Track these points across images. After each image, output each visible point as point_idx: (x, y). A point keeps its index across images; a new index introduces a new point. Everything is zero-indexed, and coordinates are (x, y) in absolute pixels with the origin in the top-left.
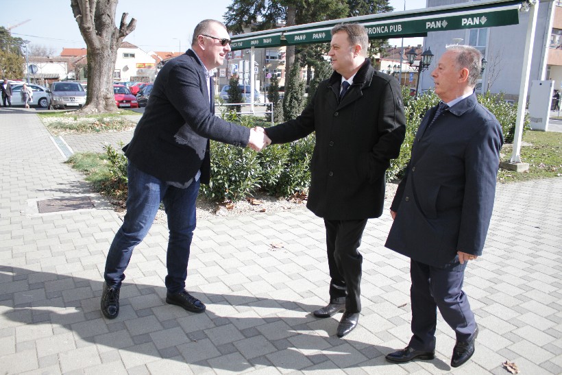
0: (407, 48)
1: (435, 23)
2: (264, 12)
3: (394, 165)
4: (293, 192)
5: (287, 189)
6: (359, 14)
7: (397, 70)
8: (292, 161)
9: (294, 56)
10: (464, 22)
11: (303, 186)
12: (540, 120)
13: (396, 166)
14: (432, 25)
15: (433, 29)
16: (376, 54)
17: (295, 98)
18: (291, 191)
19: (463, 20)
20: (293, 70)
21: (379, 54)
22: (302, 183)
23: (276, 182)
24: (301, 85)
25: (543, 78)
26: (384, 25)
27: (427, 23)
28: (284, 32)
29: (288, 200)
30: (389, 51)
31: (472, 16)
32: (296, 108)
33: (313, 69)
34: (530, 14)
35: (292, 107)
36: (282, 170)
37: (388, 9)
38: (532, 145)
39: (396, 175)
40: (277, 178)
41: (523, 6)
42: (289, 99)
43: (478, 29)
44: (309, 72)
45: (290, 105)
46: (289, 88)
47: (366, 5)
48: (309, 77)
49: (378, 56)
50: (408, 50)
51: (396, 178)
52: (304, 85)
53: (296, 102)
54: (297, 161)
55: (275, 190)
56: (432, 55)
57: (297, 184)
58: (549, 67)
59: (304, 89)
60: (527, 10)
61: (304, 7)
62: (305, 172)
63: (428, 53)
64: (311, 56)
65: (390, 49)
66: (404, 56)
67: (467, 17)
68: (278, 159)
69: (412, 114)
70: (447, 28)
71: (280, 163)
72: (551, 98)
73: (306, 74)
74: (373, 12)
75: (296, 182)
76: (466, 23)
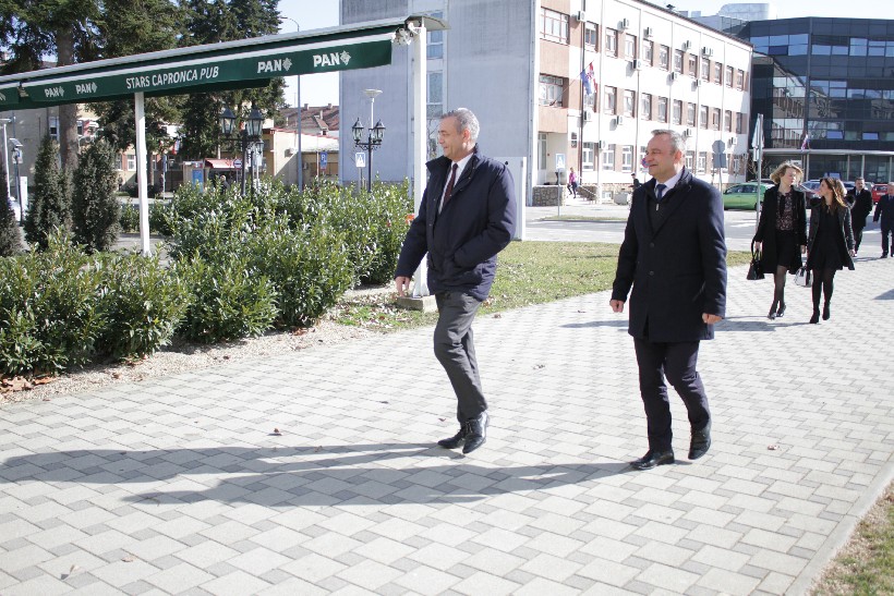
0: (327, 108)
1: (273, 64)
2: (12, 40)
10: (318, 60)
14: (268, 67)
15: (270, 74)
17: (53, 207)
19: (315, 57)
25: (537, 154)
27: (260, 64)
28: (25, 80)
31: (328, 51)
34: (413, 48)
41: (399, 36)
42: (39, 209)
46: (40, 188)
50: (328, 112)
53: (55, 216)
58: (543, 135)
60: (408, 43)
67: (321, 52)
70: (293, 71)
76: (319, 62)
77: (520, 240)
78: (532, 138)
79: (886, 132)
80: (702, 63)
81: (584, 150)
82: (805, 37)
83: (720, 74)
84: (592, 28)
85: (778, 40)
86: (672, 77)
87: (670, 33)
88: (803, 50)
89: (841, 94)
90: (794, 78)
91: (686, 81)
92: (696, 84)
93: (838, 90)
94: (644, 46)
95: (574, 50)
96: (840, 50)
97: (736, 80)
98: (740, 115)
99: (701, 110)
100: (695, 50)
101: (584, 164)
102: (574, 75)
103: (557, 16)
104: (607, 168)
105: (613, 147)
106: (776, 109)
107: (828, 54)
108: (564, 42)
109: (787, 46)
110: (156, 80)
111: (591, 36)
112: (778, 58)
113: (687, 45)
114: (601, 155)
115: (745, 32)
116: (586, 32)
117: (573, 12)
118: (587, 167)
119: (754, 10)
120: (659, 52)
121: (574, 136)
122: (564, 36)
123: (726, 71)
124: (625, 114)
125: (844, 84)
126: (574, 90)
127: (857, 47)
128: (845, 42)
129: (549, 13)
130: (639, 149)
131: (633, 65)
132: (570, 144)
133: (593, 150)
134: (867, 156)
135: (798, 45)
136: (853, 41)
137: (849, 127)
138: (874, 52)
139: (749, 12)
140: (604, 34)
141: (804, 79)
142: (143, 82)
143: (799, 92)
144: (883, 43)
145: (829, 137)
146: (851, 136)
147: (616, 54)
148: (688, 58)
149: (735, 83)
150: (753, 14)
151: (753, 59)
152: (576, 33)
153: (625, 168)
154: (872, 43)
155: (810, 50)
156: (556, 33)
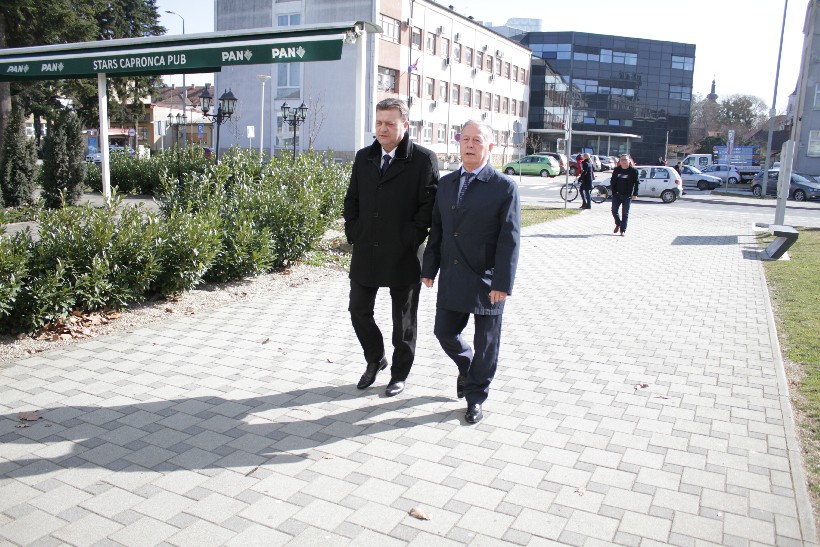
0: (191, 88)
1: (235, 54)
3: (198, 263)
4: (42, 323)
5: (31, 319)
6: (114, 37)
7: (182, 121)
8: (34, 273)
9: (9, 99)
11: (58, 312)
13: (201, 264)
14: (231, 56)
15: (233, 63)
16: (144, 96)
18: (38, 323)
19: (274, 50)
20: (13, 122)
21: (149, 97)
22: (57, 308)
23: (8, 310)
24: (29, 147)
26: (159, 54)
27: (223, 53)
29: (34, 338)
30: (164, 93)
31: (286, 46)
32: (24, 185)
33: (43, 121)
34: (357, 47)
35: (16, 183)
36: (18, 289)
37: (158, 30)
39: (203, 277)
40: (11, 303)
41: (348, 37)
42: (9, 169)
43: (289, 64)
44: (38, 125)
45: (13, 180)
46: (8, 152)
47: (124, 22)
48: (38, 132)
49: (147, 100)
50: (192, 92)
51: (203, 282)
52: (34, 147)
54: (43, 271)
55: (8, 323)
56: (235, 100)
57: (48, 310)
59: (35, 153)
60: (354, 42)
61: (19, 19)
62: (59, 289)
63: (228, 97)
64: (37, 98)
65: (166, 90)
66: (187, 101)
67: (279, 46)
68: (9, 273)
69: (213, 185)
70: (253, 61)
71: (13, 278)
73: (32, 129)
74: (135, 34)
75: (45, 307)
76: (277, 54)
80: (495, 62)
82: (569, 47)
83: (509, 71)
84: (417, 31)
85: (550, 48)
86: (474, 72)
87: (474, 38)
88: (567, 56)
89: (594, 90)
90: (558, 77)
91: (484, 75)
92: (491, 78)
93: (591, 87)
94: (454, 47)
95: (404, 48)
96: (593, 57)
97: (520, 76)
98: (522, 103)
99: (495, 98)
100: (491, 52)
102: (403, 69)
103: (391, 21)
104: (426, 141)
105: (431, 125)
106: (547, 100)
107: (585, 59)
108: (396, 42)
109: (556, 53)
110: (124, 63)
111: (417, 39)
112: (549, 61)
113: (485, 48)
114: (423, 131)
115: (526, 40)
116: (412, 36)
117: (404, 19)
119: (531, 23)
120: (466, 52)
122: (396, 37)
123: (513, 69)
124: (440, 100)
125: (596, 83)
126: (403, 80)
127: (605, 56)
128: (597, 51)
129: (385, 19)
130: (451, 127)
131: (447, 61)
133: (416, 127)
134: (612, 137)
135: (564, 52)
136: (603, 51)
137: (600, 115)
138: (618, 60)
139: (528, 24)
140: (426, 37)
141: (567, 78)
142: (110, 65)
143: (562, 88)
144: (623, 54)
145: (585, 122)
146: (601, 122)
147: (434, 53)
148: (486, 59)
149: (519, 79)
150: (531, 26)
151: (532, 61)
152: (405, 35)
153: (439, 142)
154: (615, 54)
155: (573, 56)
156: (391, 35)
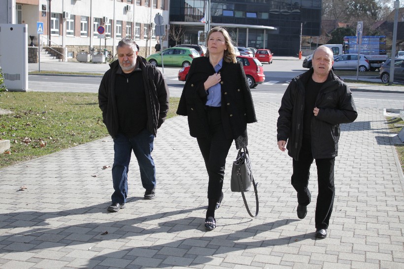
12: (18, 77)
25: (14, 21)
38: (10, 112)
58: (19, 6)
72: (27, 47)
77: (25, 91)
78: (11, 8)
79: (262, 12)
81: (52, 19)
101: (52, 30)
104: (69, 33)
105: (74, 17)
114: (65, 24)
118: (54, 32)
121: (43, 7)
130: (93, 19)
132: (41, 14)
133: (58, 19)
134: (250, 29)
137: (238, 8)
145: (224, 15)
146: (239, 14)
153: (82, 34)
